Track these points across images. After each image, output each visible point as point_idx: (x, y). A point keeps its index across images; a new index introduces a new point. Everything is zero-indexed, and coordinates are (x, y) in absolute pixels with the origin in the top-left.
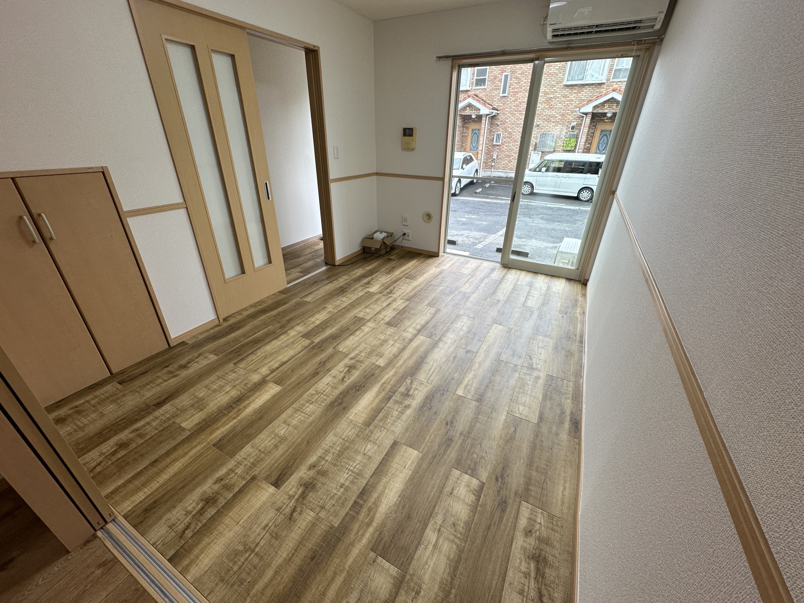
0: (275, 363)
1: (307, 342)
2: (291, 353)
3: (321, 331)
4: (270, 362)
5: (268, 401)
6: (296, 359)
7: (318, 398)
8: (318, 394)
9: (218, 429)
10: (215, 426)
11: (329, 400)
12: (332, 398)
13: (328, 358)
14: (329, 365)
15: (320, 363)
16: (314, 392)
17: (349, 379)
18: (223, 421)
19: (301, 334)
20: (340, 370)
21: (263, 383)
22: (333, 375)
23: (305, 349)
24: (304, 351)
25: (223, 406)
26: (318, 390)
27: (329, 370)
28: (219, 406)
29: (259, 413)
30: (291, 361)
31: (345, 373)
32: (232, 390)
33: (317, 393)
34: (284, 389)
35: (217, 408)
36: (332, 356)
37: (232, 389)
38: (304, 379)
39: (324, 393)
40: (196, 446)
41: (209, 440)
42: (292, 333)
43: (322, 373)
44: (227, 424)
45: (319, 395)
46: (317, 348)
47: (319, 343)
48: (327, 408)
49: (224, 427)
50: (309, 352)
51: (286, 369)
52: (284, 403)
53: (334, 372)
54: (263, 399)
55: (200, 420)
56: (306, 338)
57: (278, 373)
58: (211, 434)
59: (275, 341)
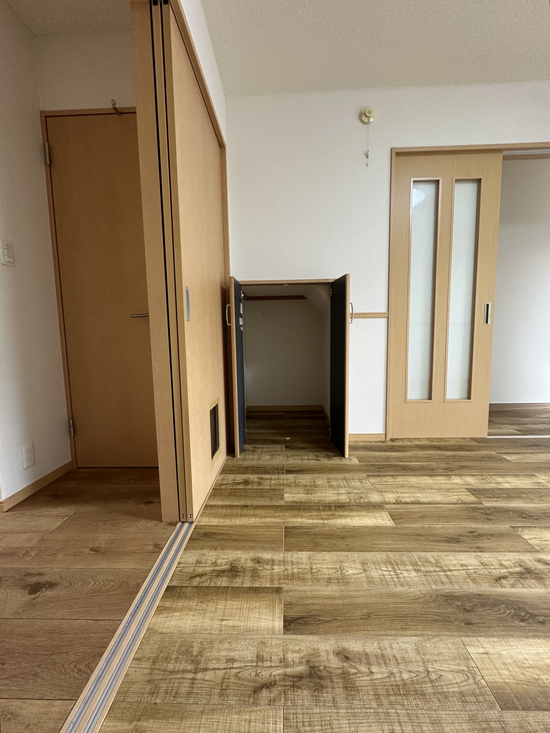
0: (408, 497)
1: (471, 498)
2: (438, 498)
3: (504, 498)
4: (403, 493)
5: (366, 527)
6: (437, 508)
7: (431, 572)
8: (437, 566)
9: (302, 517)
10: (302, 513)
11: (447, 588)
12: (456, 589)
13: (492, 535)
14: (484, 543)
15: (471, 532)
16: (432, 560)
17: (513, 586)
18: (312, 514)
19: (468, 487)
20: (503, 562)
21: (379, 506)
22: (485, 560)
23: (460, 504)
24: (458, 506)
25: (325, 502)
26: (441, 561)
27: (481, 550)
28: (321, 500)
29: (347, 532)
30: (430, 506)
31: (511, 573)
32: (345, 495)
33: (437, 564)
34: (395, 528)
35: (319, 500)
36: (501, 535)
37: (345, 493)
38: (431, 535)
39: (448, 573)
40: (275, 517)
41: (287, 520)
42: (456, 480)
43: (465, 545)
44: (312, 519)
45: (438, 569)
46: (481, 513)
47: (489, 508)
48: (437, 596)
49: (308, 519)
50: (465, 510)
51: (416, 510)
52: (382, 542)
53: (487, 557)
54: (362, 522)
55: (298, 500)
56: (472, 494)
57: (402, 509)
58: (294, 517)
59: (428, 478)
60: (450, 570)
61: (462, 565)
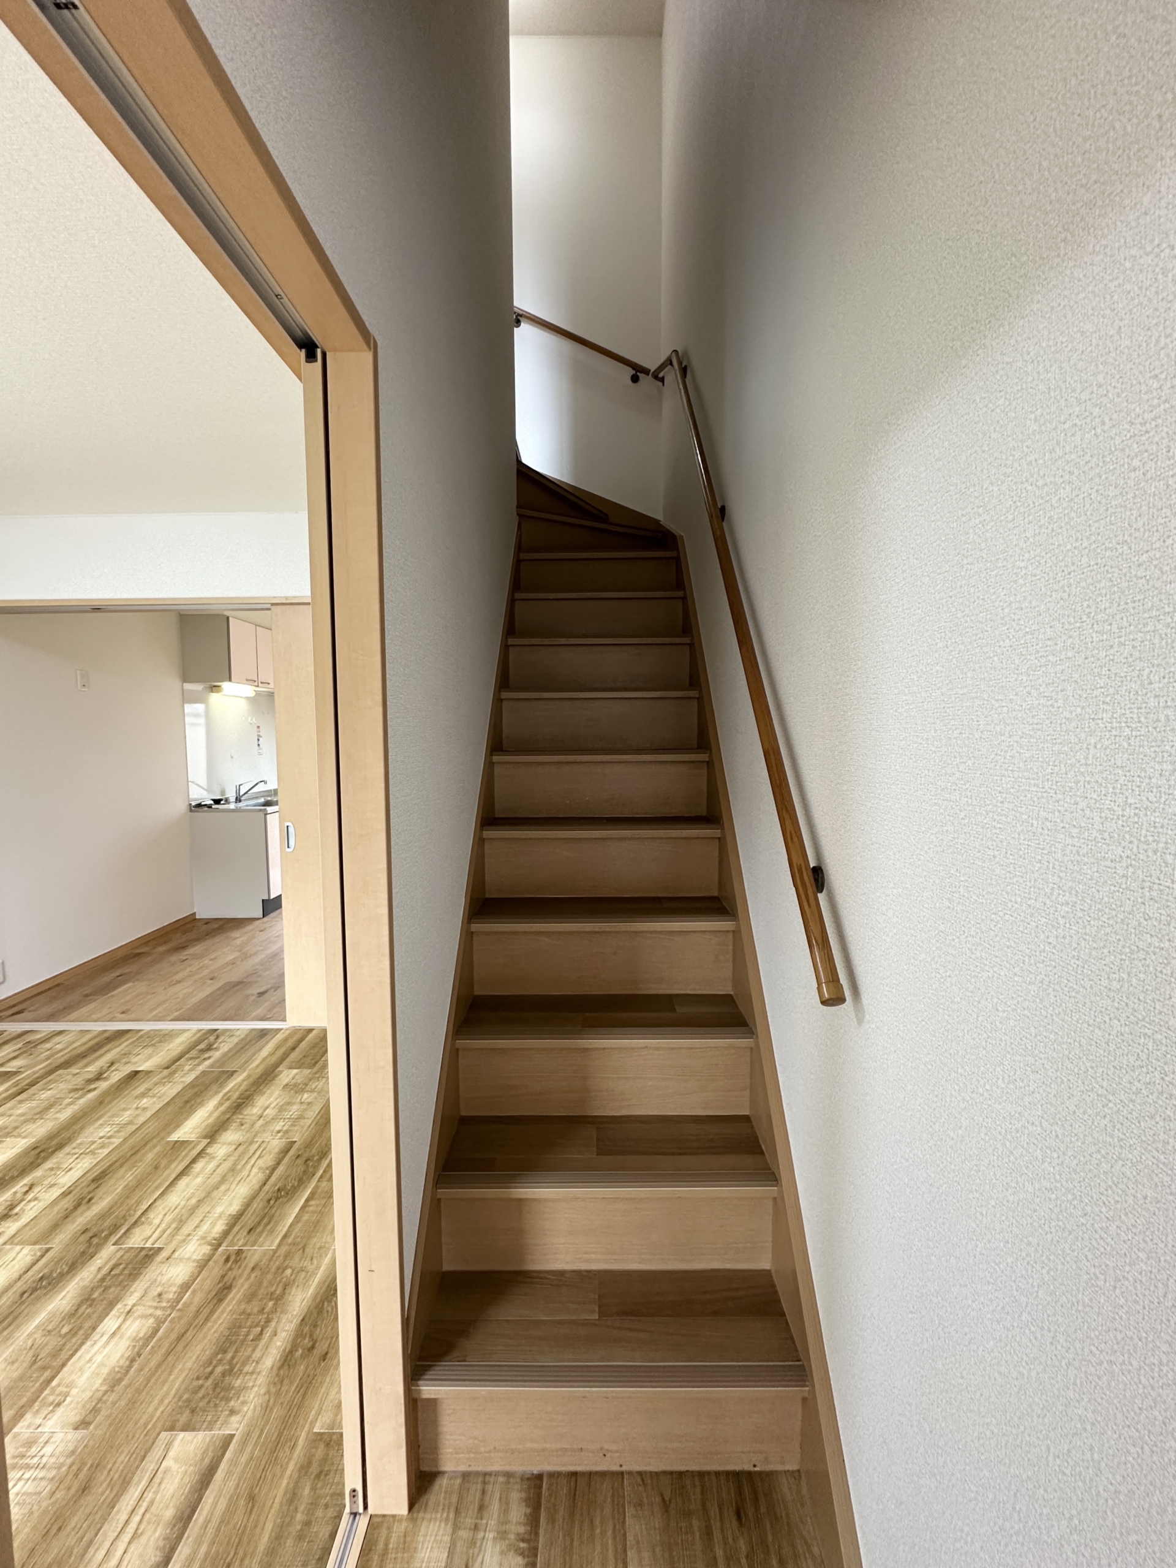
26: (92, 1156)
28: (264, 1094)
29: (191, 1107)
32: (260, 1113)
34: (163, 1138)
36: (55, 1227)
38: (124, 1163)
41: (247, 1072)
42: (194, 1249)
43: (84, 1184)
44: (233, 1087)
45: (88, 1150)
46: (102, 1232)
47: (99, 1247)
48: (70, 1141)
49: (236, 1084)
50: (124, 1216)
51: (173, 1166)
52: (157, 1124)
53: (55, 1193)
54: (196, 1120)
56: (142, 1249)
57: (186, 1155)
58: (249, 1077)
59: (235, 1208)
60: (77, 1158)
61: (71, 1169)
